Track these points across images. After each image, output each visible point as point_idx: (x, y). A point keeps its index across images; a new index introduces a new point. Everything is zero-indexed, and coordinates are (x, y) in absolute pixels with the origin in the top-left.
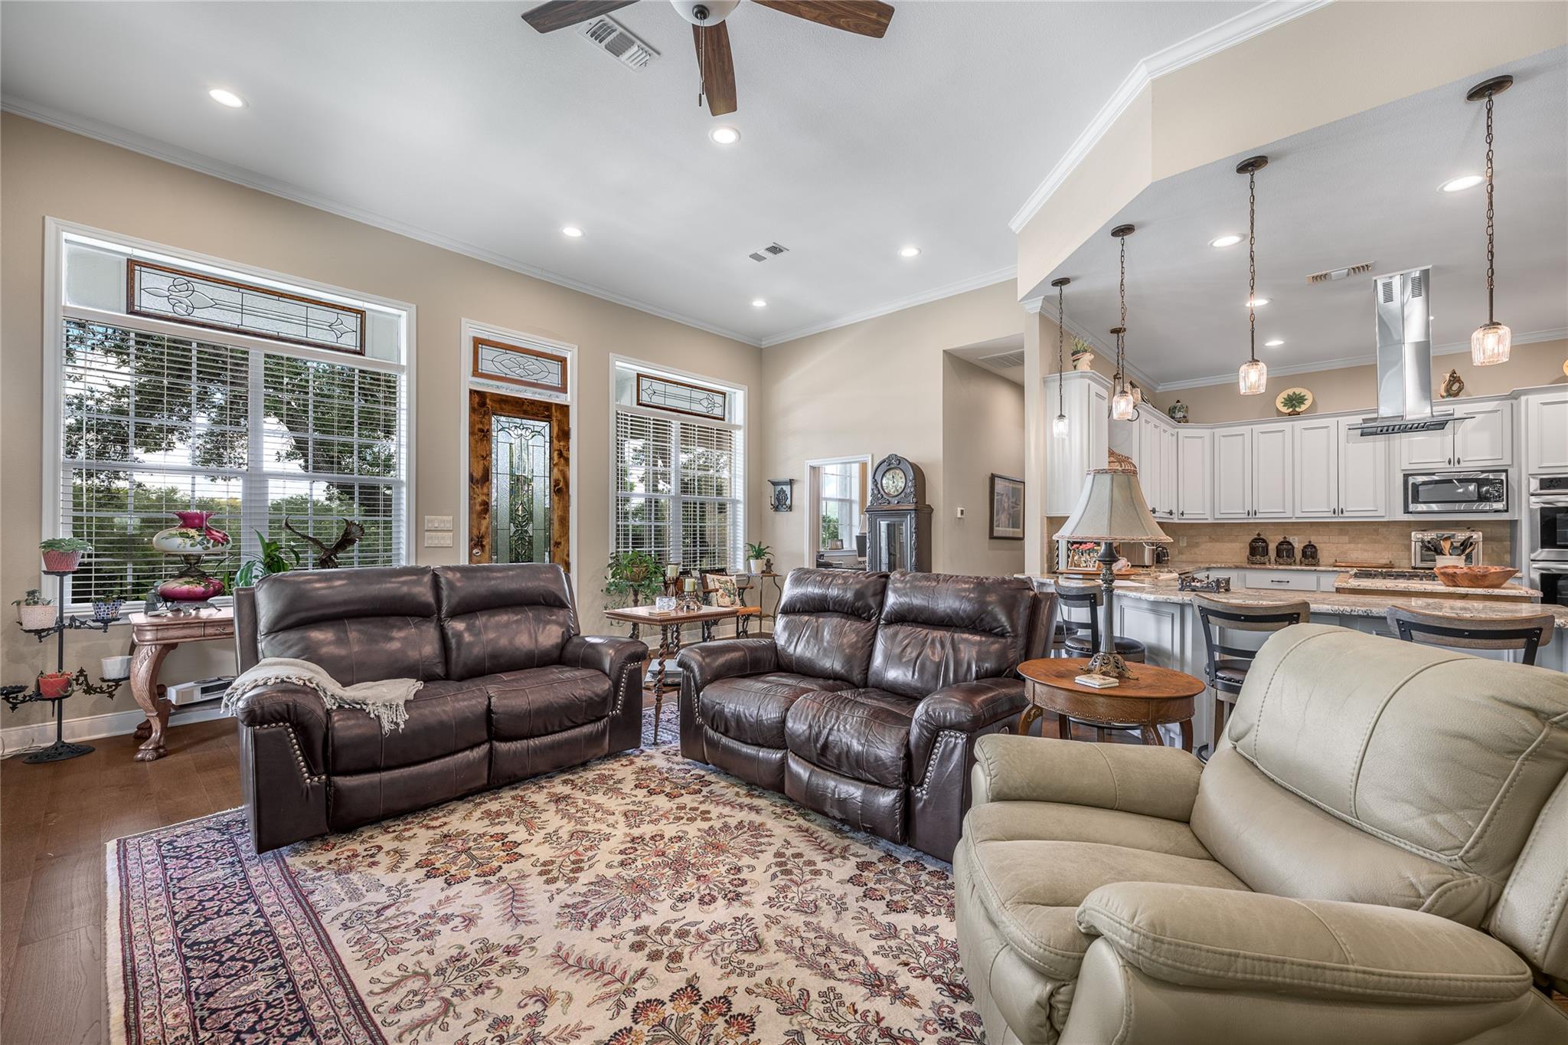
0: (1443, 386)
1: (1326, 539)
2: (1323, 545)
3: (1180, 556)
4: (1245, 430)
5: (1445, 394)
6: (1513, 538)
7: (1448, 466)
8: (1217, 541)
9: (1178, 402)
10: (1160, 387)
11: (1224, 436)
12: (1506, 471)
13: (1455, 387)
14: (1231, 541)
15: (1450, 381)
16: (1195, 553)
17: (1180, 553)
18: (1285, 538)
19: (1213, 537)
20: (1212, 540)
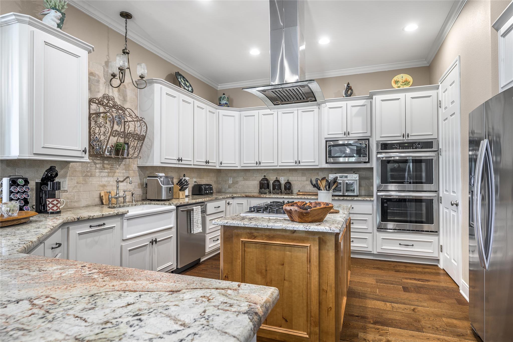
0: (344, 91)
1: (296, 178)
2: (294, 182)
3: (229, 189)
4: (255, 112)
5: (344, 96)
6: (371, 178)
7: (344, 136)
8: (247, 180)
9: (224, 94)
10: (219, 87)
11: (245, 116)
12: (368, 139)
13: (349, 93)
14: (253, 180)
15: (347, 88)
16: (236, 187)
17: (229, 187)
18: (277, 178)
19: (245, 177)
20: (245, 179)
